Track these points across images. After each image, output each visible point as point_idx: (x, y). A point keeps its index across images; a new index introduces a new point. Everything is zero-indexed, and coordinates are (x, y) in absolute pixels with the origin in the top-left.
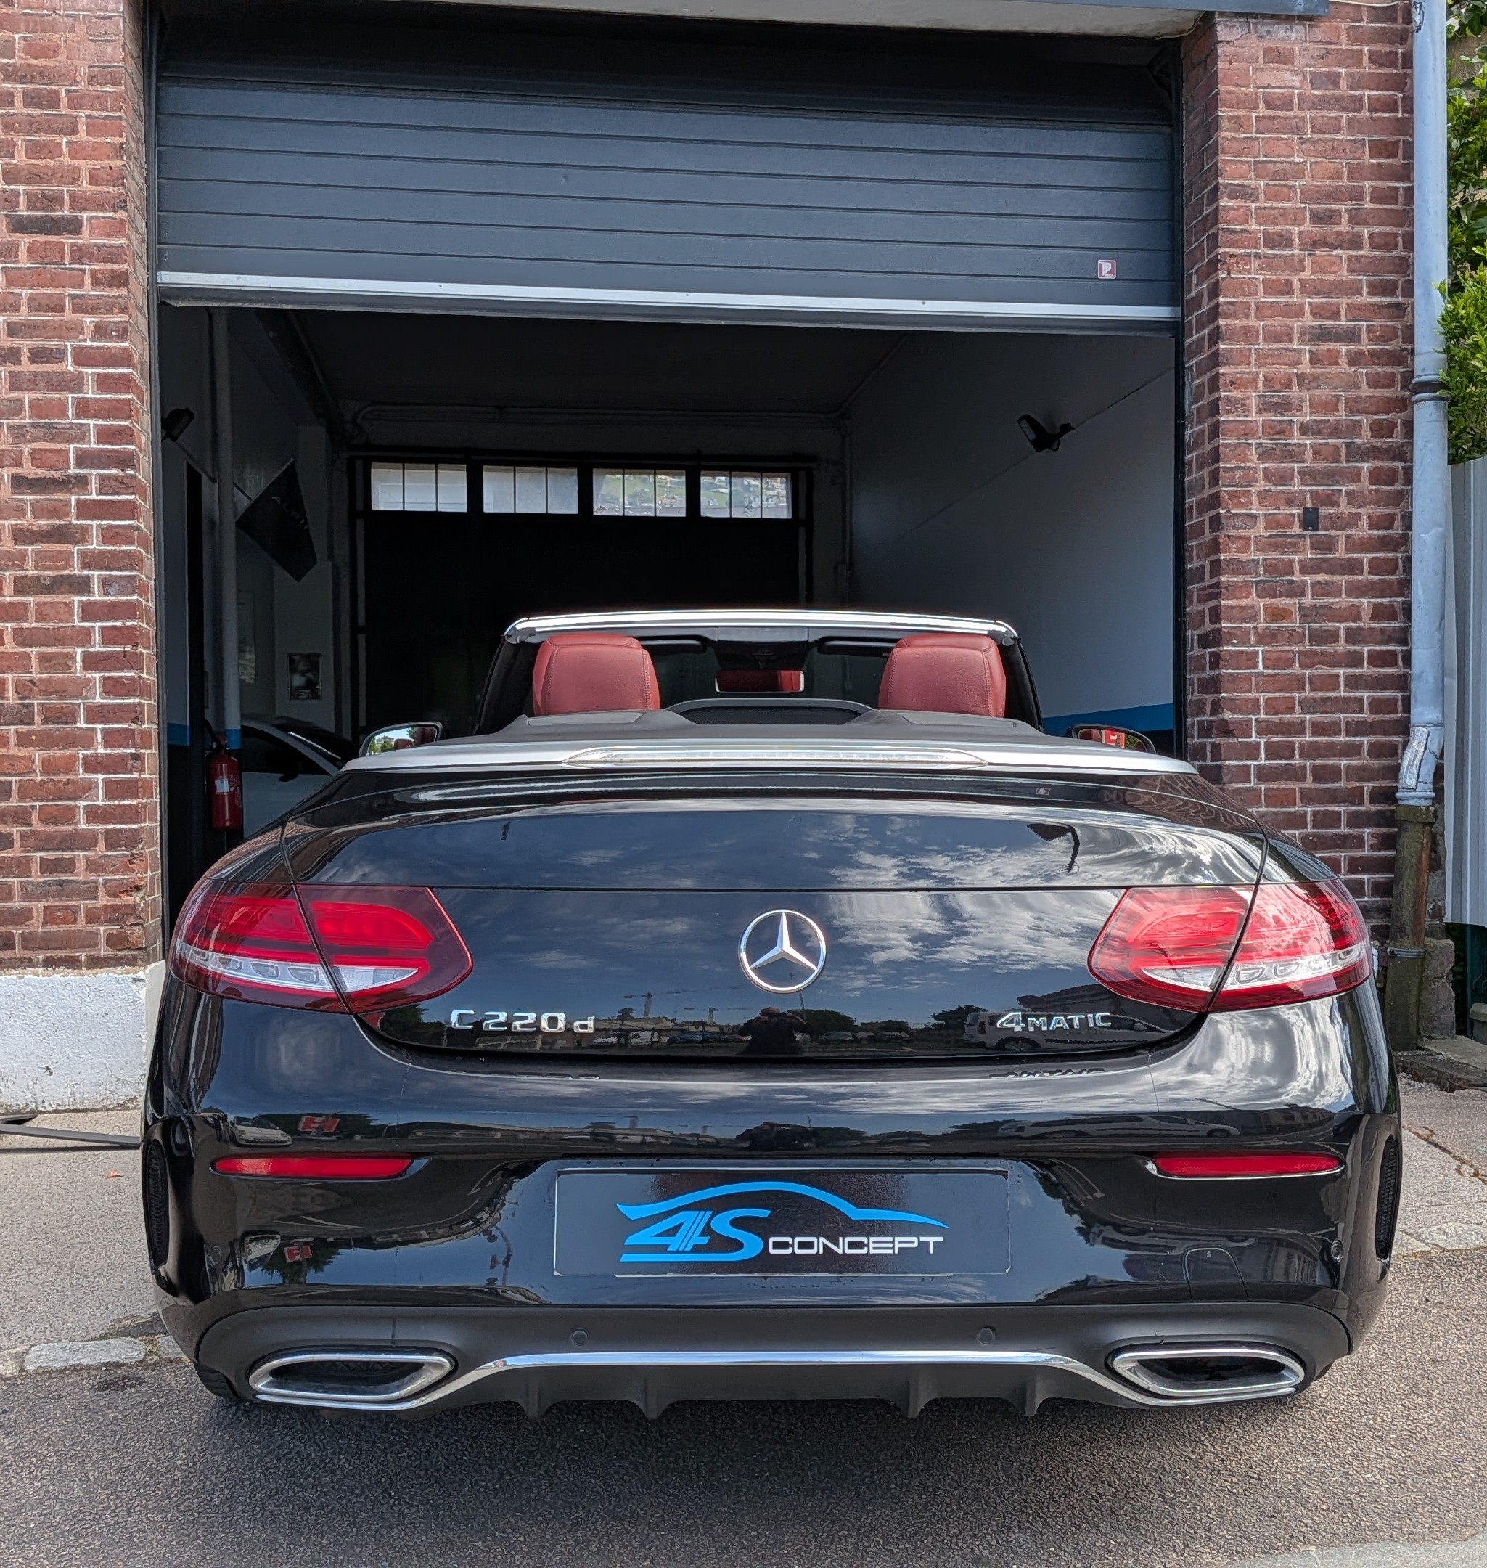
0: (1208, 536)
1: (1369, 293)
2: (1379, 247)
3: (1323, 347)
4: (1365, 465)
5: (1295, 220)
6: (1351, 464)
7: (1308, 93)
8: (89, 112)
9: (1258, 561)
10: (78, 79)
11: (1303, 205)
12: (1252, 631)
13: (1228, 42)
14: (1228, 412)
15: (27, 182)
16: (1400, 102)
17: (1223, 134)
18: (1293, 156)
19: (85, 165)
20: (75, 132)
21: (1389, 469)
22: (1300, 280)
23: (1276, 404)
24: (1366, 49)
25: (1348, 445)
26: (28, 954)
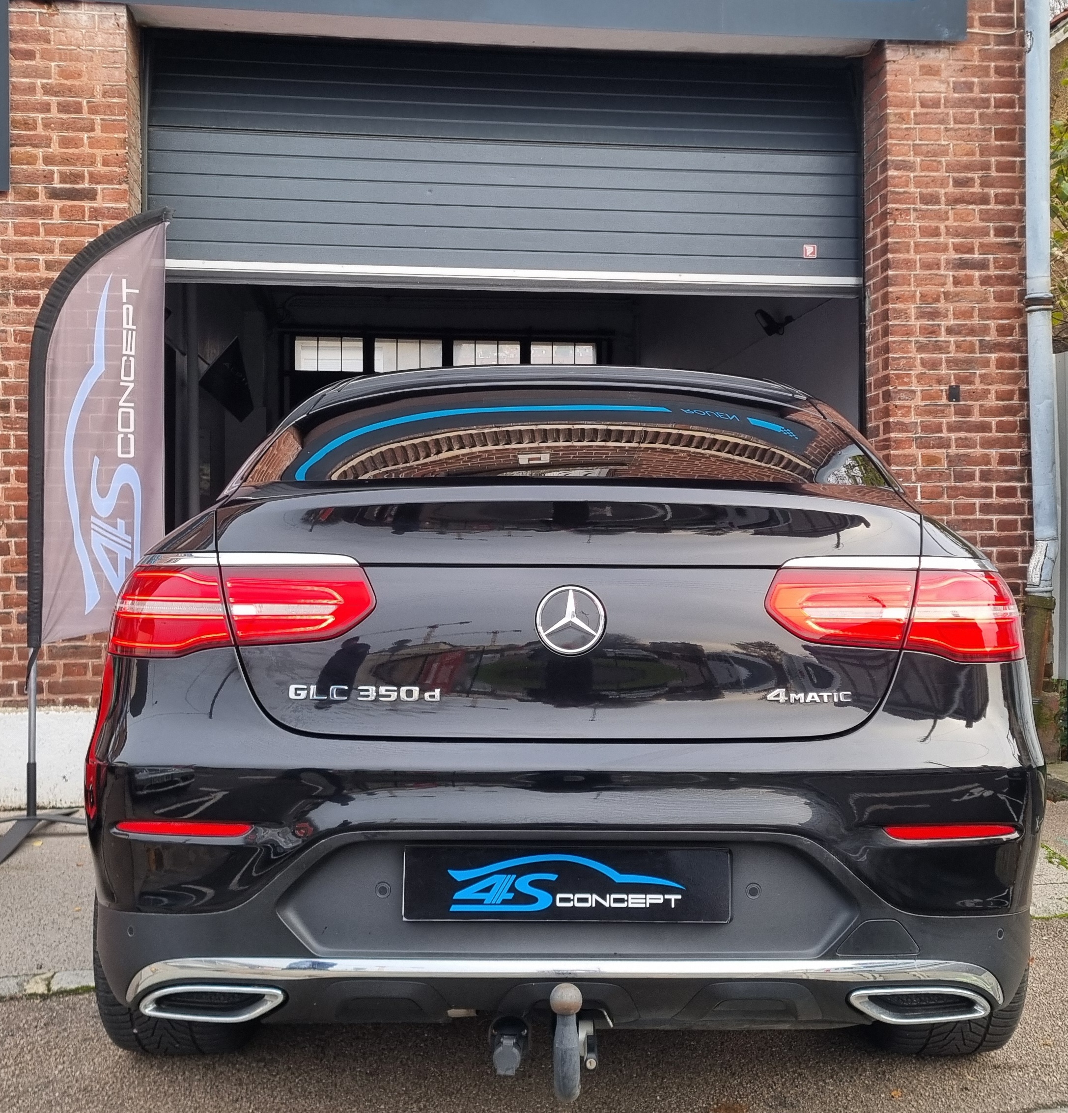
0: (882, 404)
1: (995, 235)
2: (1001, 203)
3: (962, 273)
4: (993, 356)
5: (942, 184)
6: (983, 355)
7: (951, 96)
8: (102, 117)
9: (917, 423)
10: (95, 94)
11: (948, 174)
12: (913, 472)
13: (894, 62)
14: (895, 318)
15: (60, 164)
16: (1016, 101)
17: (891, 126)
18: (940, 140)
19: (99, 153)
20: (93, 130)
21: (1011, 358)
22: (946, 226)
23: (930, 312)
24: (993, 64)
25: (980, 341)
26: (52, 697)
